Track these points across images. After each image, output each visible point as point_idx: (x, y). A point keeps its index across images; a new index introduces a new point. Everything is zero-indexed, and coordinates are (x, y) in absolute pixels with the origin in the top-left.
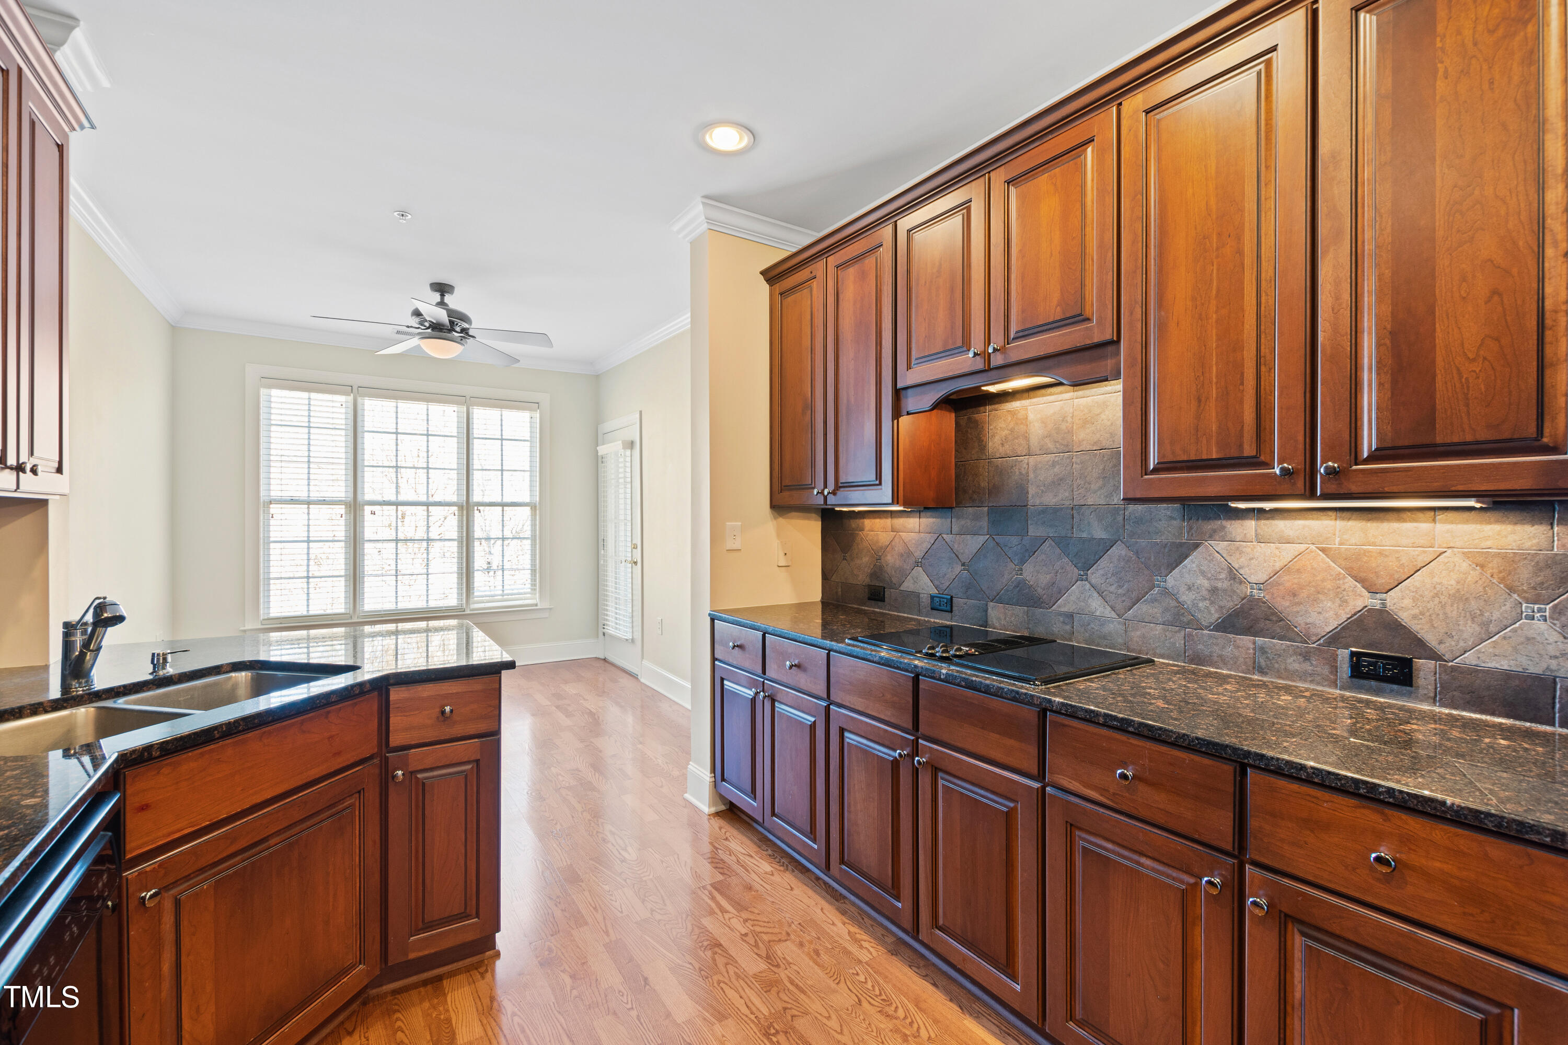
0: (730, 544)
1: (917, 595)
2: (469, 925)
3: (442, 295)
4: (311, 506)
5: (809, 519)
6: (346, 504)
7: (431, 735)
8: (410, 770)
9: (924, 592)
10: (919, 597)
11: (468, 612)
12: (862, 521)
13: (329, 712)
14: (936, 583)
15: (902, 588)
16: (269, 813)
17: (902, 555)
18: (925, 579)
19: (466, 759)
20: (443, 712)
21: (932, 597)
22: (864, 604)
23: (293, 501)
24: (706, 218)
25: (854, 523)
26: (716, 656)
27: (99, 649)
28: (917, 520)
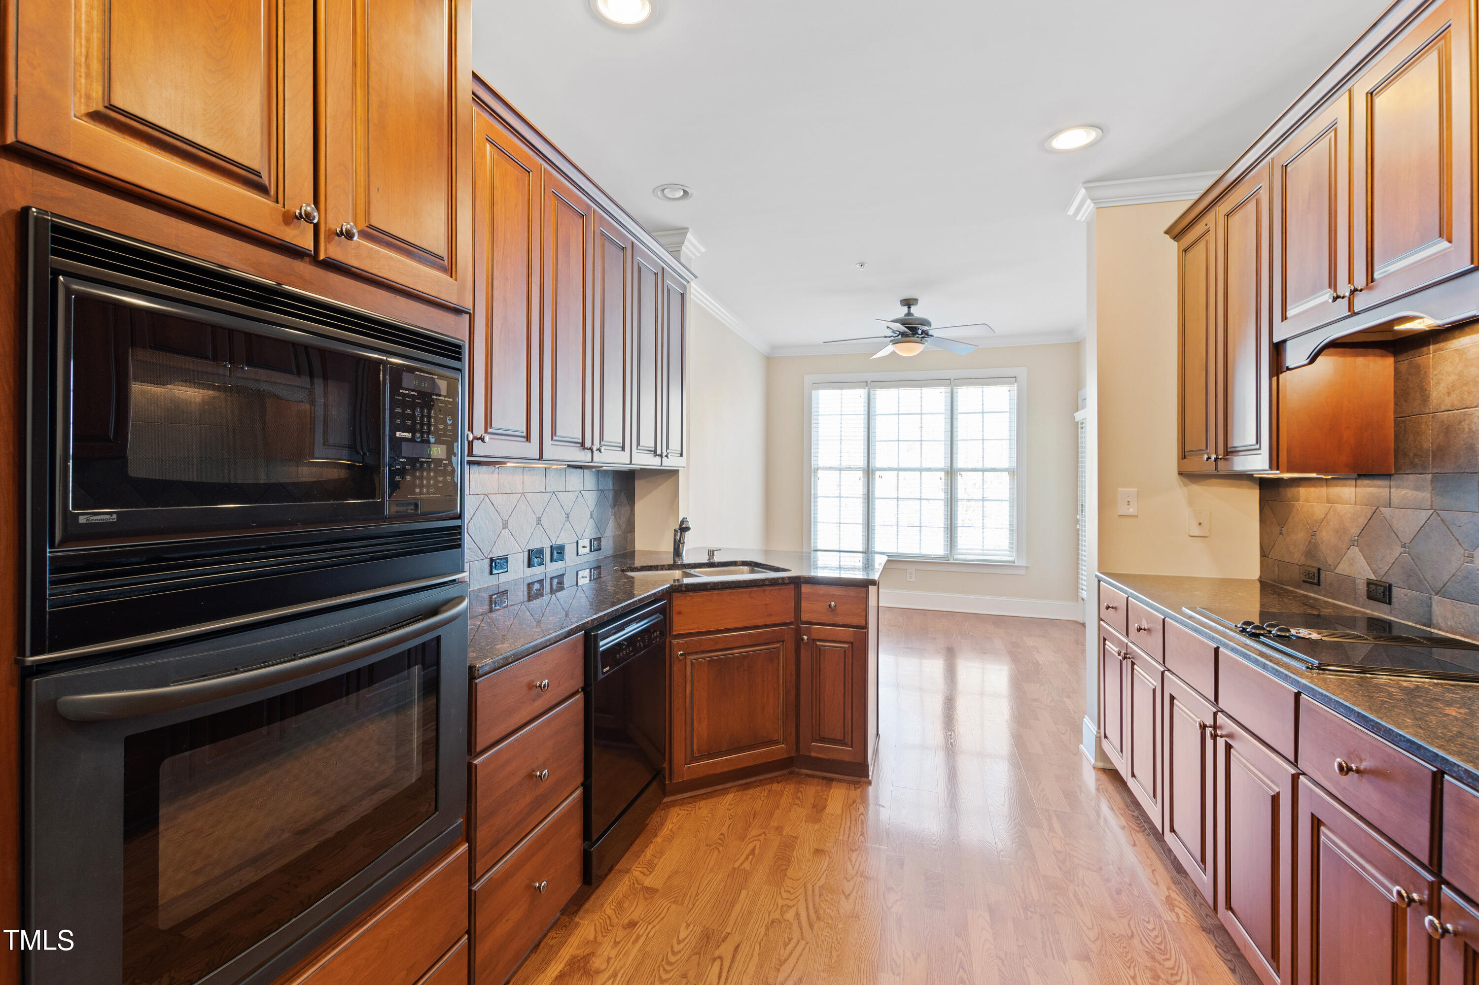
0: (1123, 509)
1: (1353, 580)
2: (845, 750)
3: (909, 308)
4: (842, 472)
5: (1239, 487)
6: (863, 470)
7: (824, 619)
8: (812, 638)
9: (1360, 577)
10: (1355, 582)
11: (951, 561)
12: (1297, 489)
13: (765, 590)
14: (1375, 567)
15: (1337, 571)
16: (734, 636)
17: (1337, 532)
18: (1361, 561)
19: (844, 640)
20: (830, 606)
21: (1369, 583)
22: (1299, 587)
23: (831, 468)
24: (1092, 200)
25: (1290, 492)
26: (1101, 616)
27: (684, 543)
28: (1353, 489)
